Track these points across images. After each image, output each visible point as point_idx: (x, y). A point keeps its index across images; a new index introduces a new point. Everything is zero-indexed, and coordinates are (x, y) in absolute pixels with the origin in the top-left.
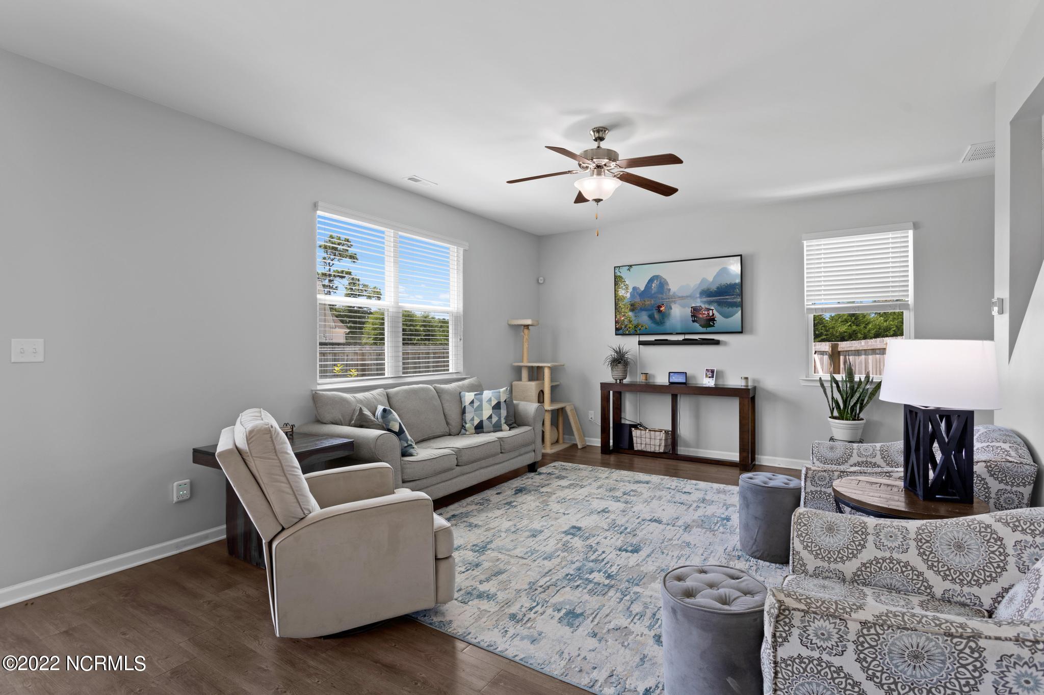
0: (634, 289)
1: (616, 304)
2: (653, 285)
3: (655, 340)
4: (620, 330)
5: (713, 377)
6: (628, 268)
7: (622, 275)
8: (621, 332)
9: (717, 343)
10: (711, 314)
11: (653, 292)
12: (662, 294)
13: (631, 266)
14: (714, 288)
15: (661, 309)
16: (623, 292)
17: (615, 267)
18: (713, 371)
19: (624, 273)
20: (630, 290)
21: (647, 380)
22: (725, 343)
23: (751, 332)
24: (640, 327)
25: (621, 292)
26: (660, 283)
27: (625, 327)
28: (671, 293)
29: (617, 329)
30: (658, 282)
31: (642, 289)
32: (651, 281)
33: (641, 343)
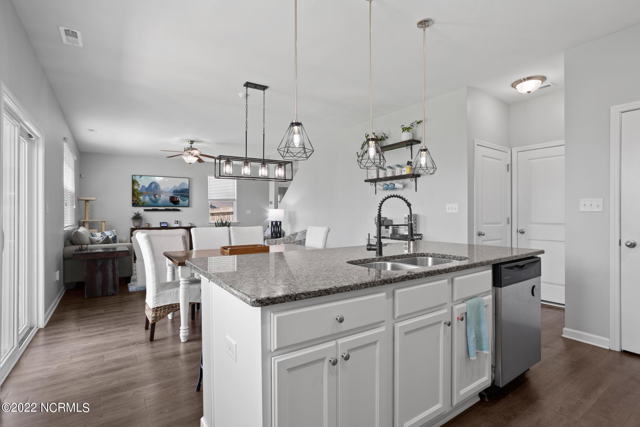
0: (143, 186)
1: (133, 193)
2: (152, 186)
3: (152, 209)
4: (135, 204)
5: (178, 223)
6: (139, 176)
7: (136, 179)
8: (135, 205)
9: (179, 210)
10: (178, 200)
11: (152, 189)
12: (157, 190)
13: (141, 176)
14: (179, 189)
15: (156, 196)
16: (137, 187)
17: (132, 175)
18: (178, 221)
19: (137, 179)
20: (141, 186)
21: (149, 226)
22: (182, 211)
23: (191, 207)
24: (145, 203)
25: (136, 187)
26: (156, 185)
27: (137, 203)
28: (161, 190)
29: (133, 204)
30: (155, 185)
31: (147, 186)
32: (151, 184)
33: (145, 210)
